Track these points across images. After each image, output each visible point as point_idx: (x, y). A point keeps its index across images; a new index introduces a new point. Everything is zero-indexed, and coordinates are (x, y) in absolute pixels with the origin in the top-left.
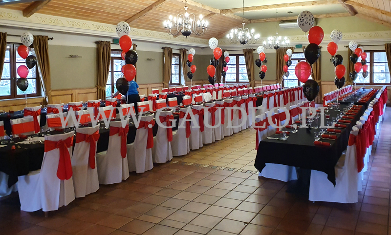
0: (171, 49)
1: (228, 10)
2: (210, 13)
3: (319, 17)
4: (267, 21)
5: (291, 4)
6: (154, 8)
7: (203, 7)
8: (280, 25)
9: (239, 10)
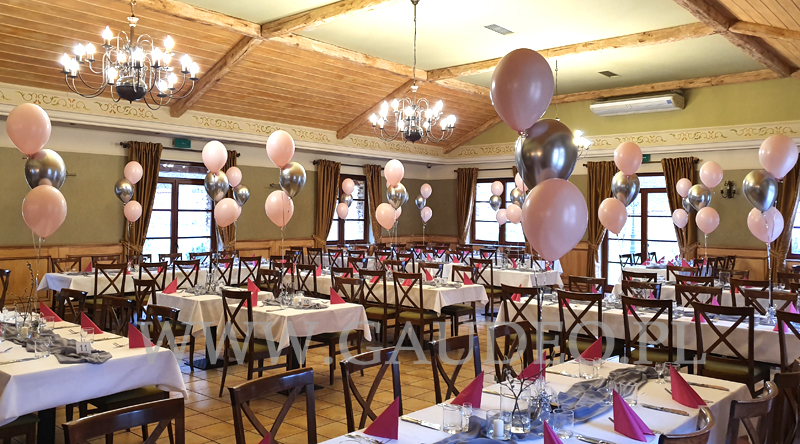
0: (337, 166)
1: (442, 70)
2: (405, 80)
3: (691, 86)
4: (566, 100)
5: (586, 45)
6: (231, 62)
7: (369, 63)
8: (592, 106)
9: (467, 69)
